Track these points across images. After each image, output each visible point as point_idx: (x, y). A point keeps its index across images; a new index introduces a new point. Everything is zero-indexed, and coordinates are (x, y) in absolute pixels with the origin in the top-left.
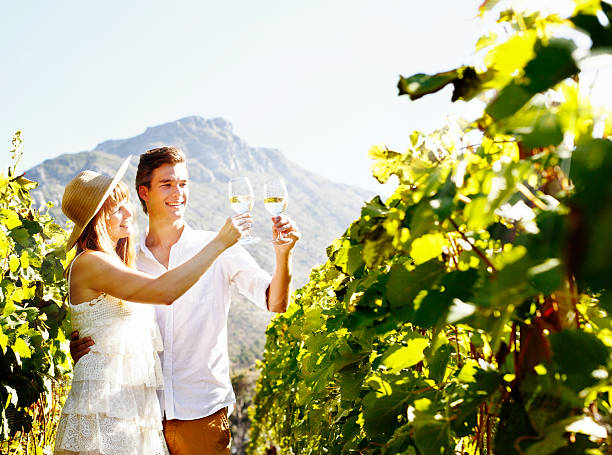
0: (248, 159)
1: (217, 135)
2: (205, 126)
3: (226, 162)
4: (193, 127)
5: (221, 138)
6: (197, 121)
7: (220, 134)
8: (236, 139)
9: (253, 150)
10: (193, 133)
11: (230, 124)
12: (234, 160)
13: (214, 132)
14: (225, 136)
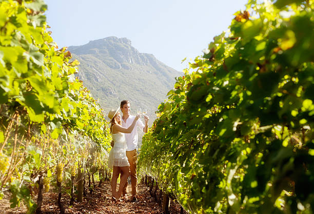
0: (138, 58)
1: (124, 47)
2: (118, 42)
3: (127, 59)
4: (112, 42)
5: (126, 48)
6: (114, 39)
7: (125, 46)
8: (133, 48)
9: (141, 54)
10: (112, 45)
11: (130, 42)
12: (131, 59)
13: (122, 45)
14: (127, 47)
